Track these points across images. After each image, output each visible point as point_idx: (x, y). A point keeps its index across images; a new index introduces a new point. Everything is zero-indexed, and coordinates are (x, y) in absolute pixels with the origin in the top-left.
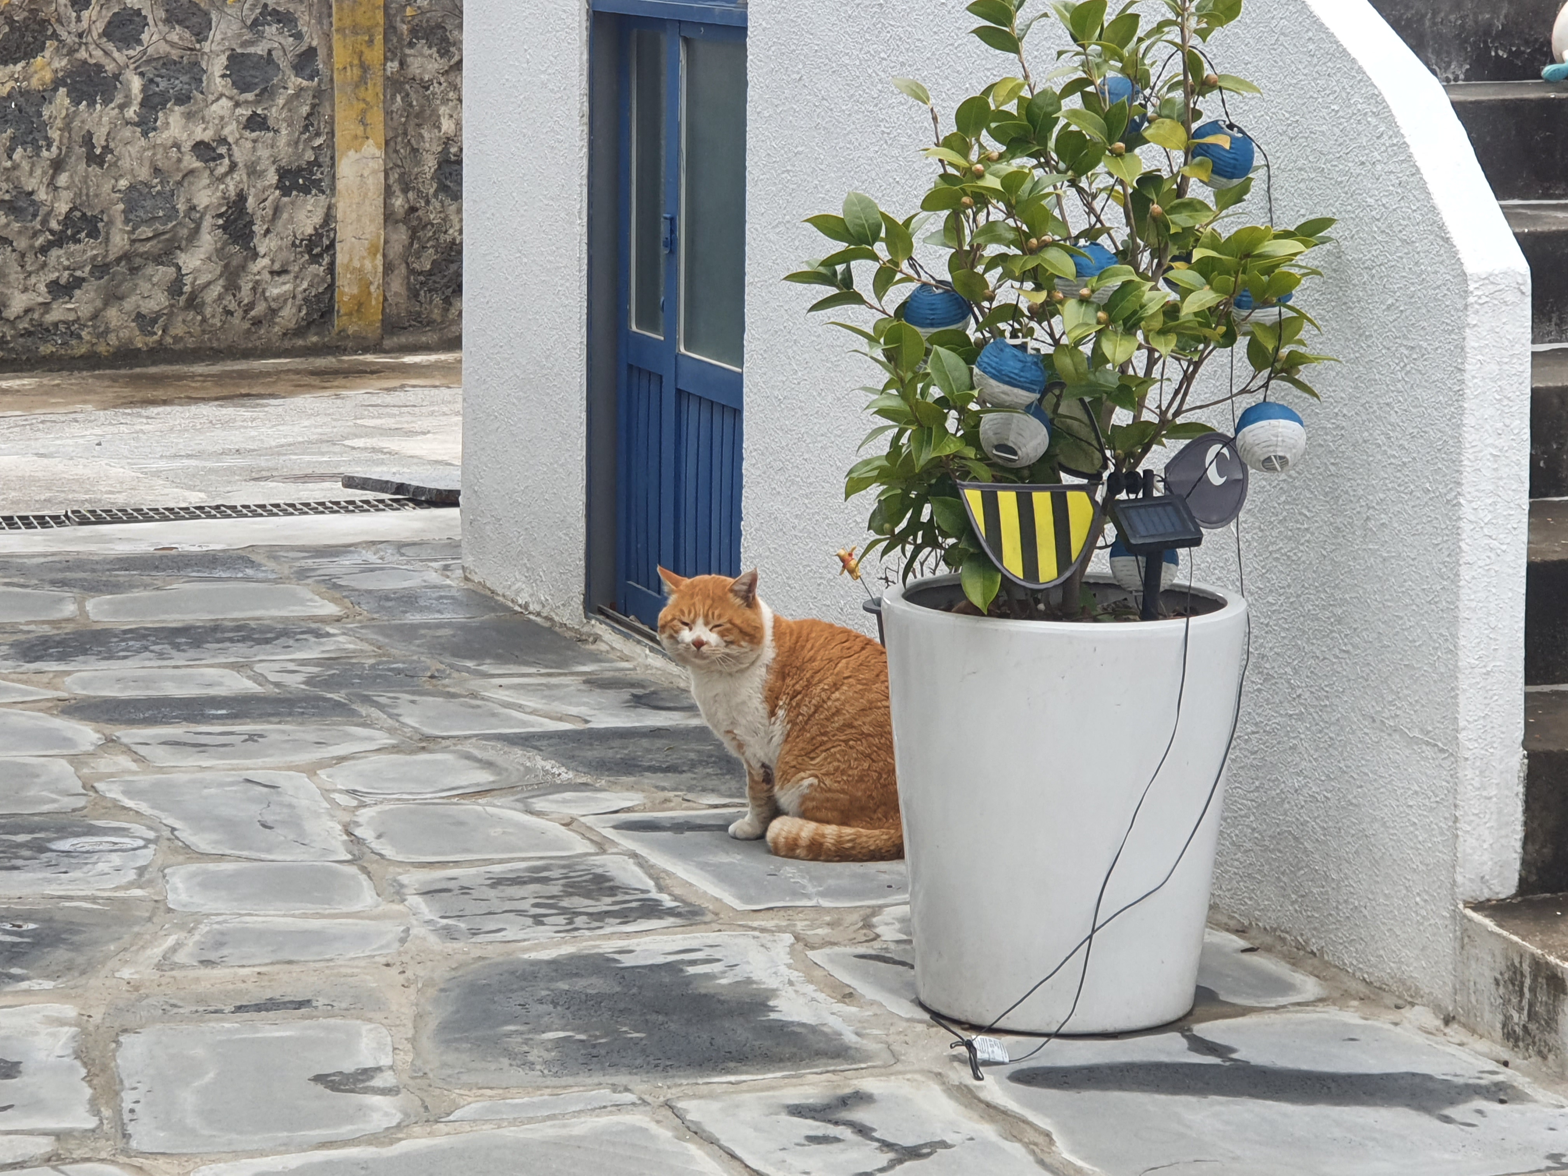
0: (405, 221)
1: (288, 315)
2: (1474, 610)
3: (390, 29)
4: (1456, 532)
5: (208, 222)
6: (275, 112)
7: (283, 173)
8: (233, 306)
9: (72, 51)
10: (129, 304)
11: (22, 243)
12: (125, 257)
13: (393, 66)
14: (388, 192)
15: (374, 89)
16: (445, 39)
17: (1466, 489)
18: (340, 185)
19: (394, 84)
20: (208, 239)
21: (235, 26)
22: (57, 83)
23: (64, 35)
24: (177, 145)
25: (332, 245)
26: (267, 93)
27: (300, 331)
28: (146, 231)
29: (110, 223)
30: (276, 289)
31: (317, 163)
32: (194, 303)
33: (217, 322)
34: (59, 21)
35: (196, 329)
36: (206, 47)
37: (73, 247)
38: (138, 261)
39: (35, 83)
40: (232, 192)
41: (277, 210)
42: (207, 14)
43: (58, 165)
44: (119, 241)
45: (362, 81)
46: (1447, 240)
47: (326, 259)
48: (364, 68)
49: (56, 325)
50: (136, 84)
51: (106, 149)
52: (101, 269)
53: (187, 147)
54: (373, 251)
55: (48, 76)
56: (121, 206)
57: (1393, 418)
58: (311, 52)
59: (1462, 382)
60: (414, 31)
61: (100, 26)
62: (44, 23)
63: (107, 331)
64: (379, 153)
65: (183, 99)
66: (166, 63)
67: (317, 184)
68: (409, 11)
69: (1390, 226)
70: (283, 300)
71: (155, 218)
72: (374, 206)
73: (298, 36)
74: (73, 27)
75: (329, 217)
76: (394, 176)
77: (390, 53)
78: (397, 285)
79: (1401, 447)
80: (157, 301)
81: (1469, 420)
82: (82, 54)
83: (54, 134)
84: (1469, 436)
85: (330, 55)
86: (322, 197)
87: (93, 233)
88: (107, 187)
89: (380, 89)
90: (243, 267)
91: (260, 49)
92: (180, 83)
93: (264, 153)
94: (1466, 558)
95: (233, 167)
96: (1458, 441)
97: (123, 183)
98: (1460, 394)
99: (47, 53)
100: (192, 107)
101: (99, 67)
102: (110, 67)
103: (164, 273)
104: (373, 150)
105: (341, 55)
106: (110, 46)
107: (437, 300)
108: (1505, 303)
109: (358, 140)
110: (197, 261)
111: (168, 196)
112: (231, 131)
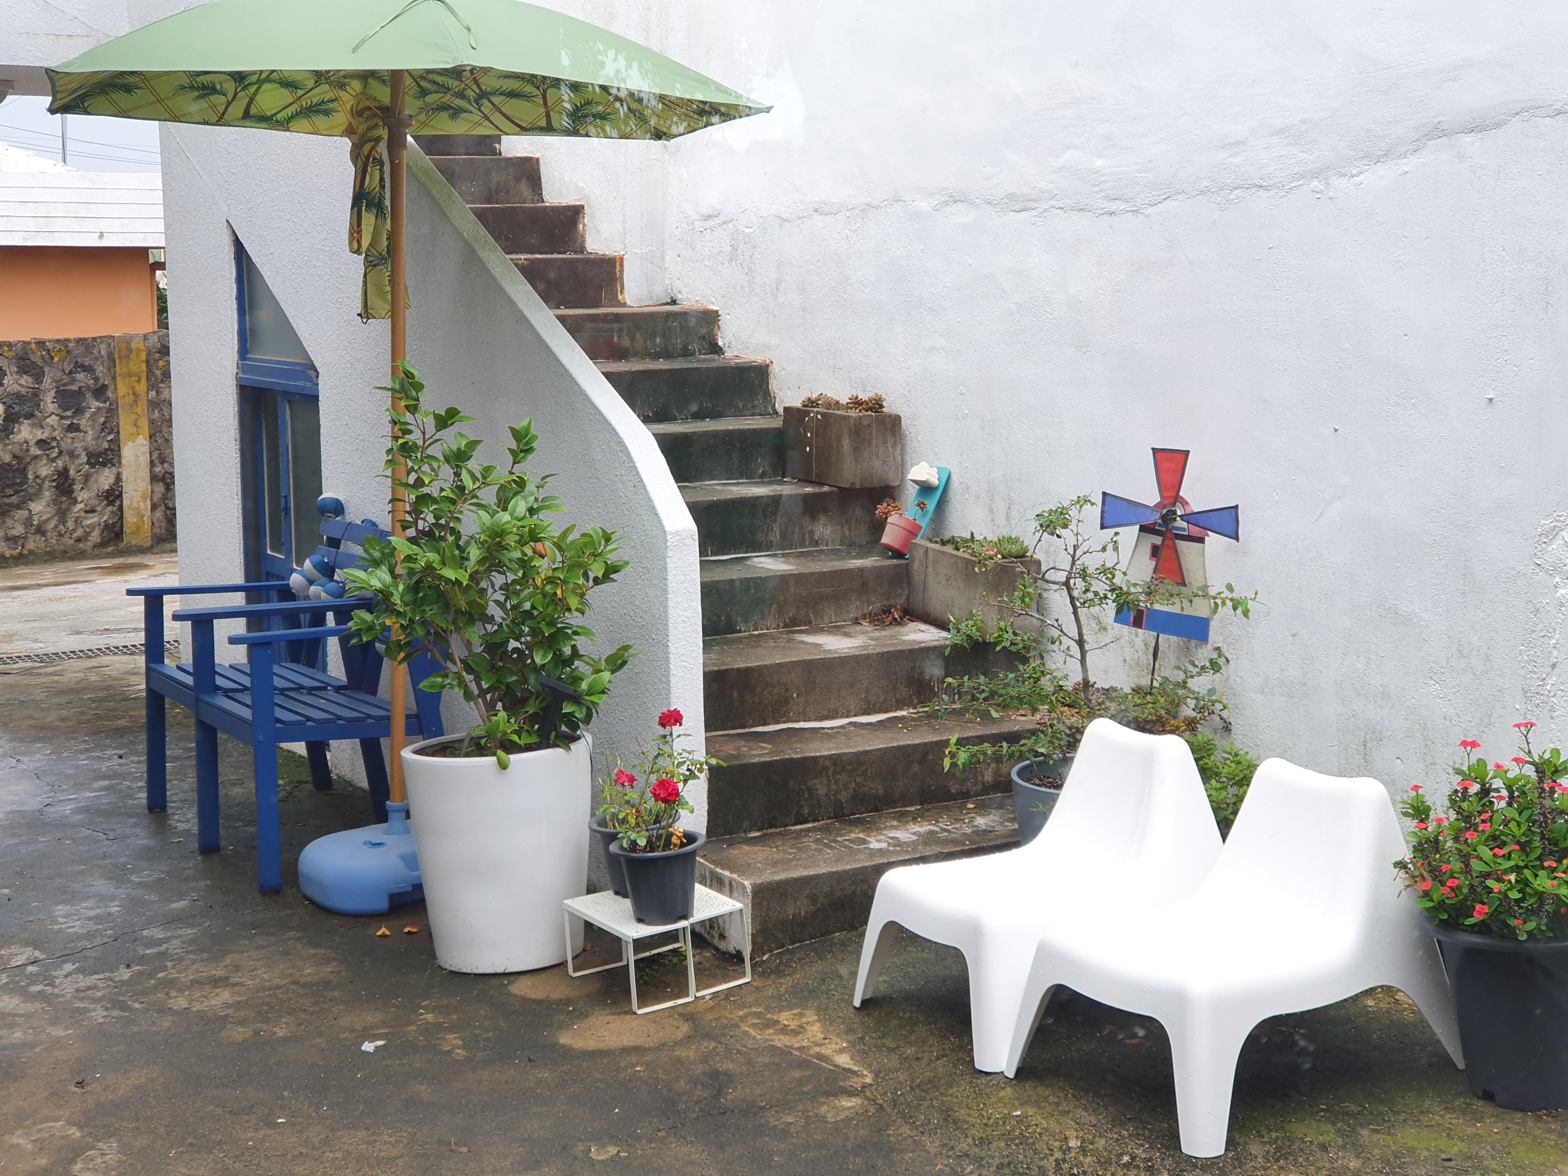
0: (162, 480)
1: (96, 535)
2: (678, 698)
3: (150, 373)
4: (667, 659)
5: (47, 484)
6: (83, 422)
7: (90, 455)
8: (63, 532)
10: (1, 532)
13: (152, 392)
15: (142, 407)
17: (671, 638)
18: (124, 461)
19: (154, 403)
20: (47, 495)
21: (59, 374)
24: (26, 442)
25: (121, 496)
26: (79, 411)
27: (102, 546)
31: (109, 450)
32: (40, 530)
33: (53, 541)
35: (41, 546)
36: (42, 386)
40: (60, 467)
41: (87, 477)
42: (42, 368)
45: (135, 402)
46: (656, 514)
47: (118, 503)
48: (136, 395)
50: (1, 409)
53: (32, 443)
54: (144, 498)
57: (637, 603)
58: (104, 387)
59: (666, 585)
60: (164, 374)
64: (146, 442)
65: (29, 416)
66: (18, 396)
67: (110, 461)
68: (161, 363)
69: (630, 507)
70: (92, 527)
71: (15, 484)
72: (144, 472)
73: (96, 378)
75: (118, 479)
76: (154, 457)
77: (151, 385)
78: (159, 517)
79: (642, 617)
80: (18, 530)
81: (670, 604)
84: (672, 612)
85: (115, 389)
86: (114, 470)
89: (145, 407)
90: (69, 509)
91: (75, 387)
92: (28, 407)
93: (78, 445)
94: (673, 672)
95: (60, 453)
96: (666, 613)
98: (665, 591)
100: (35, 420)
103: (22, 514)
104: (142, 441)
105: (122, 388)
108: (686, 545)
109: (133, 437)
110: (41, 508)
111: (24, 472)
112: (57, 434)
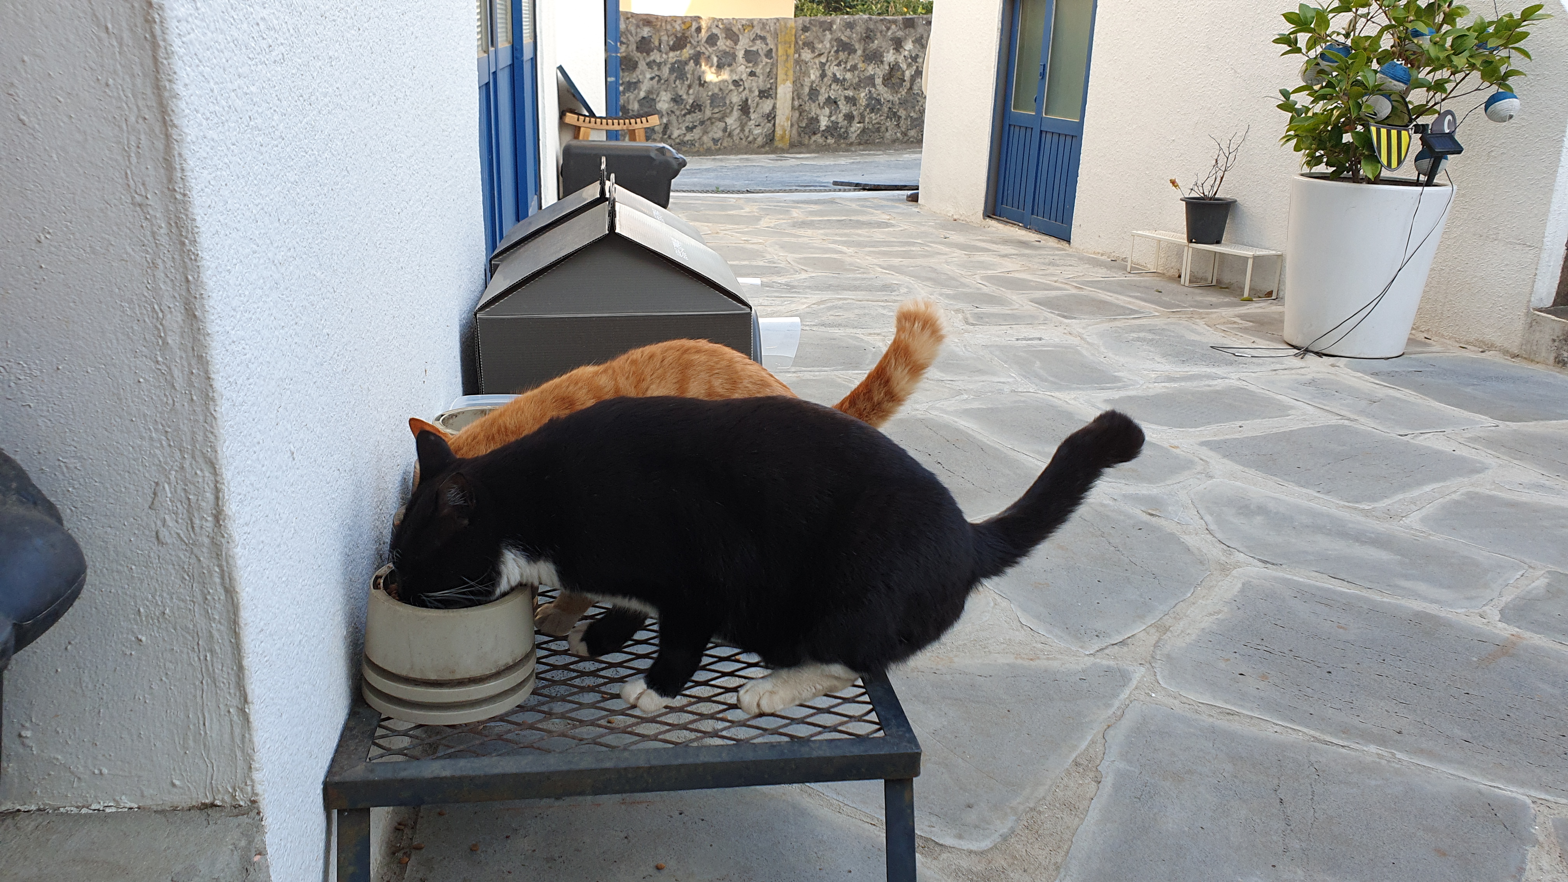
0: (798, 109)
1: (760, 141)
3: (796, 42)
5: (735, 108)
6: (758, 71)
7: (760, 92)
8: (742, 137)
9: (695, 47)
10: (710, 135)
11: (678, 113)
12: (710, 119)
13: (797, 56)
14: (793, 99)
15: (791, 63)
16: (813, 47)
18: (778, 96)
19: (798, 62)
20: (736, 114)
21: (747, 40)
22: (690, 59)
23: (693, 41)
24: (727, 80)
25: (774, 117)
26: (756, 64)
27: (763, 146)
28: (716, 110)
29: (705, 107)
30: (757, 131)
31: (771, 88)
32: (730, 135)
33: (737, 142)
34: (691, 36)
35: (731, 144)
36: (738, 47)
37: (694, 115)
38: (713, 120)
39: (683, 58)
40: (744, 99)
41: (758, 104)
42: (738, 37)
43: (690, 87)
44: (708, 113)
45: (787, 60)
47: (773, 121)
48: (788, 56)
50: (715, 59)
52: (702, 123)
53: (730, 82)
54: (787, 119)
55: (687, 56)
56: (709, 101)
58: (771, 50)
60: (804, 44)
61: (704, 40)
62: (686, 37)
63: (703, 144)
64: (791, 85)
65: (730, 65)
66: (725, 53)
67: (771, 95)
68: (802, 37)
70: (758, 135)
71: (719, 106)
72: (789, 104)
73: (767, 44)
74: (696, 39)
75: (774, 107)
76: (795, 93)
77: (796, 51)
78: (794, 131)
80: (719, 134)
82: (698, 49)
83: (689, 76)
85: (777, 50)
86: (772, 100)
87: (700, 110)
88: (705, 95)
90: (746, 123)
91: (754, 49)
92: (729, 59)
93: (754, 84)
95: (745, 89)
97: (710, 93)
99: (687, 48)
100: (732, 67)
101: (704, 53)
102: (707, 53)
103: (721, 125)
104: (789, 84)
105: (780, 52)
106: (707, 46)
107: (807, 137)
109: (785, 81)
110: (732, 121)
111: (724, 98)
112: (744, 77)
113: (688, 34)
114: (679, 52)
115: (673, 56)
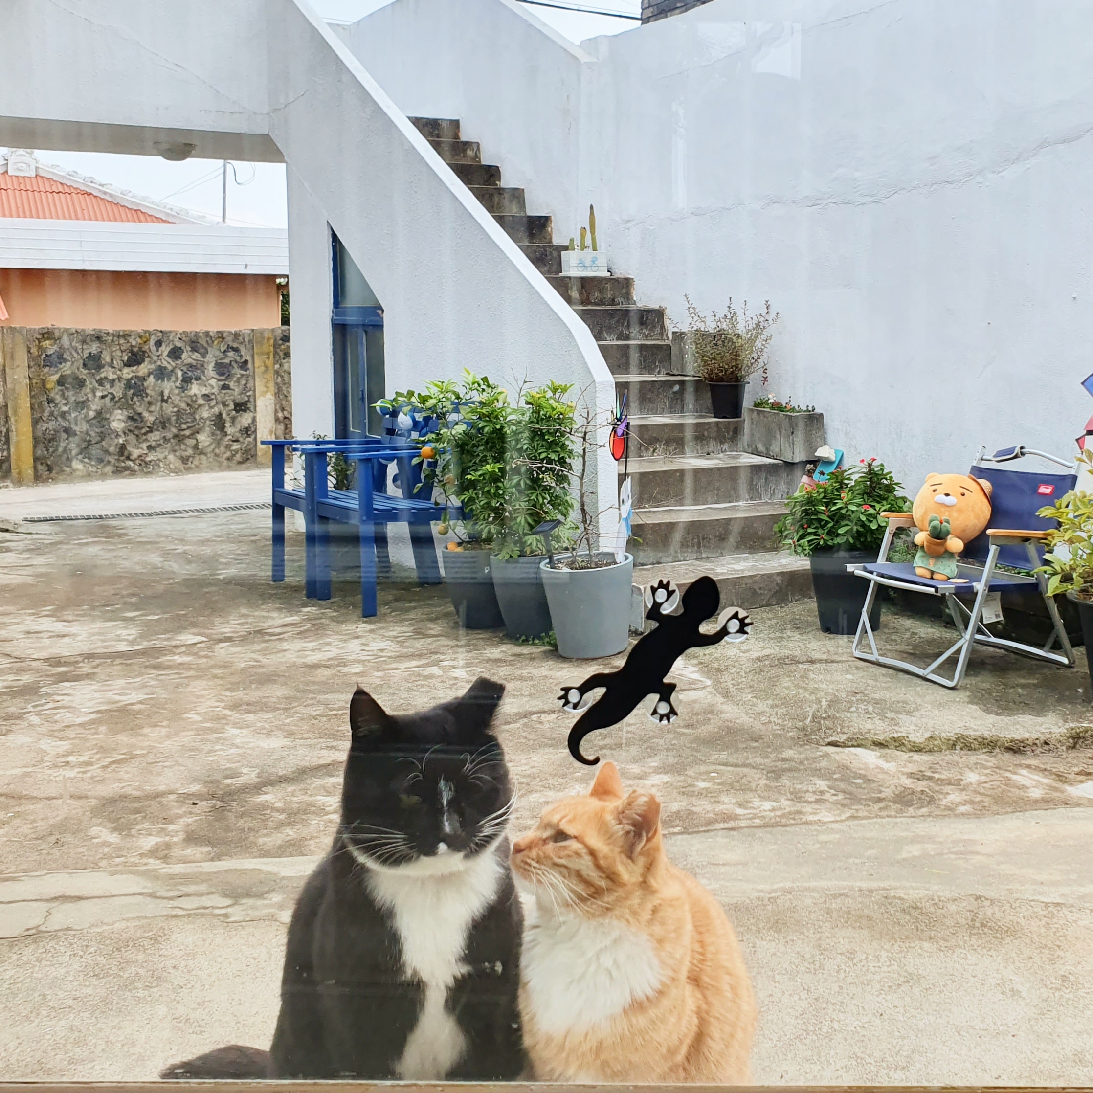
0: (282, 421)
1: (239, 457)
3: (275, 353)
5: (208, 422)
6: (233, 383)
7: (236, 405)
8: (218, 453)
9: (155, 362)
11: (137, 432)
12: (177, 436)
13: (277, 366)
14: (276, 411)
15: (270, 375)
18: (258, 409)
19: (277, 372)
20: (208, 429)
21: (217, 353)
22: (149, 374)
23: (152, 356)
24: (195, 395)
25: (255, 431)
26: (229, 377)
27: (243, 462)
28: (184, 426)
29: (170, 424)
30: (235, 447)
31: (248, 401)
32: (203, 452)
33: (212, 459)
34: (150, 351)
35: (204, 462)
36: (206, 360)
37: (156, 433)
38: (182, 438)
39: (141, 374)
40: (217, 412)
41: (234, 418)
42: (206, 349)
43: (150, 403)
44: (175, 431)
45: (266, 372)
47: (253, 437)
49: (150, 462)
50: (180, 373)
51: (169, 397)
52: (167, 441)
53: (199, 396)
54: (270, 432)
55: (146, 371)
56: (175, 418)
58: (246, 362)
60: (284, 354)
61: (166, 353)
62: (144, 352)
63: (170, 463)
64: (272, 397)
65: (198, 379)
66: (191, 366)
67: (249, 409)
68: (282, 347)
70: (237, 451)
71: (187, 422)
72: (271, 417)
73: (241, 356)
74: (156, 353)
75: (254, 420)
76: (278, 406)
77: (275, 362)
82: (159, 363)
83: (149, 392)
85: (253, 363)
86: (251, 414)
87: (164, 428)
88: (169, 411)
89: (272, 375)
90: (221, 439)
91: (227, 361)
92: (197, 373)
93: (229, 398)
95: (217, 403)
97: (175, 409)
99: (146, 363)
100: (201, 382)
101: (165, 368)
102: (170, 368)
103: (192, 442)
104: (270, 396)
105: (258, 363)
106: (170, 360)
109: (264, 393)
110: (204, 438)
111: (192, 414)
112: (215, 391)
113: (146, 348)
114: (135, 368)
115: (127, 373)
